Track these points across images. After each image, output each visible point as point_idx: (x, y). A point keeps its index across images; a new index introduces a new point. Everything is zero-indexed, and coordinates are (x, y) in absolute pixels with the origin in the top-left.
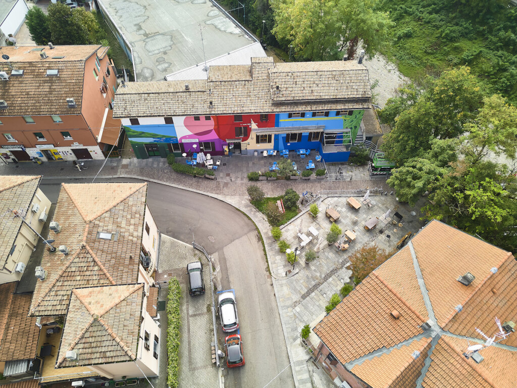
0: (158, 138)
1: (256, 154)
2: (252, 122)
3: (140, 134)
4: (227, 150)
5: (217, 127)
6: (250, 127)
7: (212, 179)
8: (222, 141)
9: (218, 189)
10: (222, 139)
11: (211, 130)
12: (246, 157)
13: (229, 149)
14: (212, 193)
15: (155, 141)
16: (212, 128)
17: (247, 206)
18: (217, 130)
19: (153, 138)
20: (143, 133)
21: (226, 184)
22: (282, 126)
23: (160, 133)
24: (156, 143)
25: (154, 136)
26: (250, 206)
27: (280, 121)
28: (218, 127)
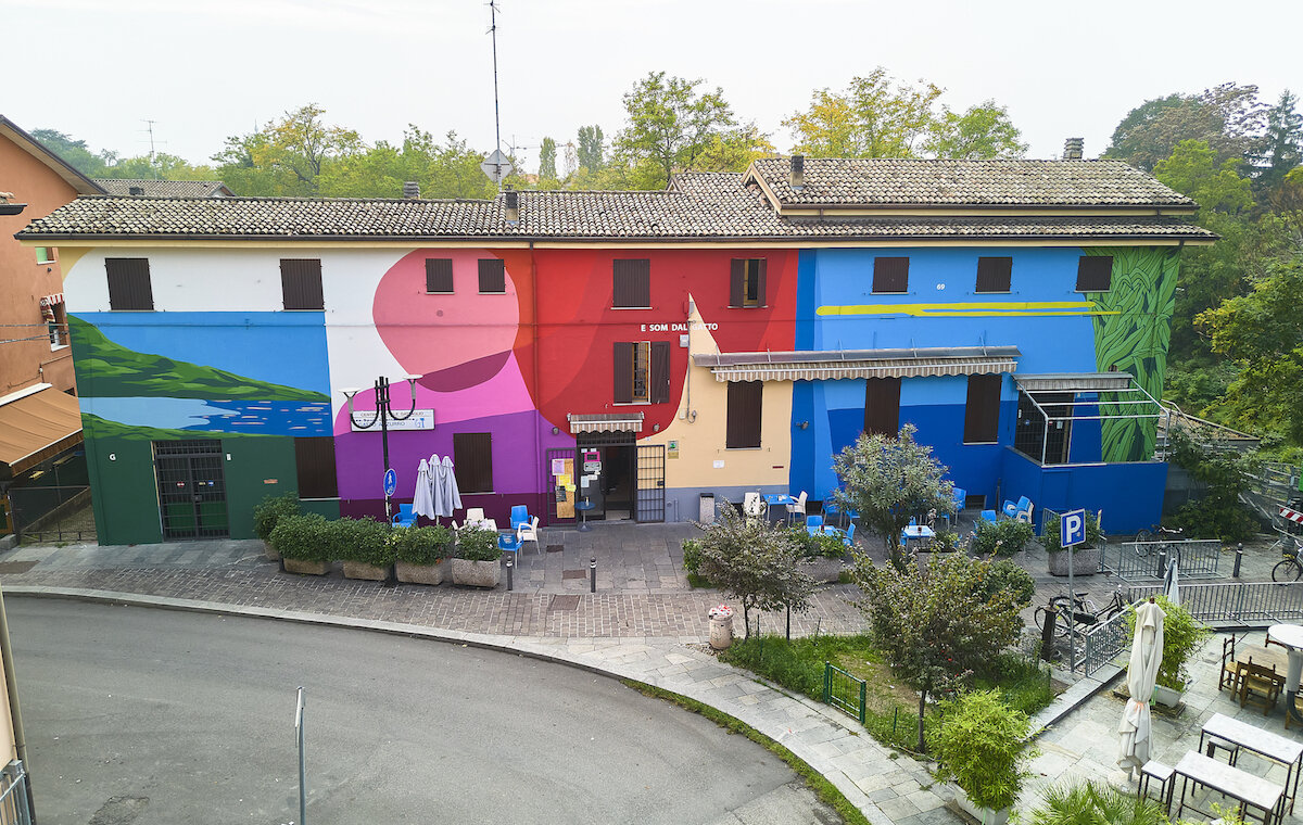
0: (235, 402)
2: (695, 315)
3: (147, 373)
4: (570, 488)
5: (528, 341)
6: (684, 339)
7: (486, 588)
8: (547, 425)
10: (549, 407)
11: (503, 357)
12: (662, 529)
13: (577, 482)
15: (216, 421)
16: (505, 341)
18: (532, 358)
19: (211, 399)
20: (164, 365)
22: (827, 344)
23: (251, 367)
24: (215, 433)
25: (212, 387)
27: (822, 311)
28: (537, 339)
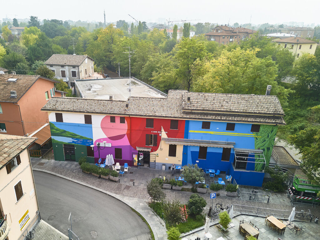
0: (77, 139)
1: (164, 167)
2: (163, 130)
3: (62, 133)
4: (137, 160)
5: (129, 132)
6: (160, 135)
7: (115, 182)
8: (132, 148)
9: (118, 190)
10: (133, 145)
11: (124, 135)
12: (154, 170)
13: (138, 159)
14: (111, 192)
15: (73, 142)
16: (125, 132)
17: (144, 208)
18: (130, 136)
19: (73, 138)
20: (65, 131)
21: (128, 188)
22: (191, 138)
23: (79, 133)
24: (73, 144)
25: (73, 136)
26: (148, 209)
27: (190, 131)
28: (131, 132)
